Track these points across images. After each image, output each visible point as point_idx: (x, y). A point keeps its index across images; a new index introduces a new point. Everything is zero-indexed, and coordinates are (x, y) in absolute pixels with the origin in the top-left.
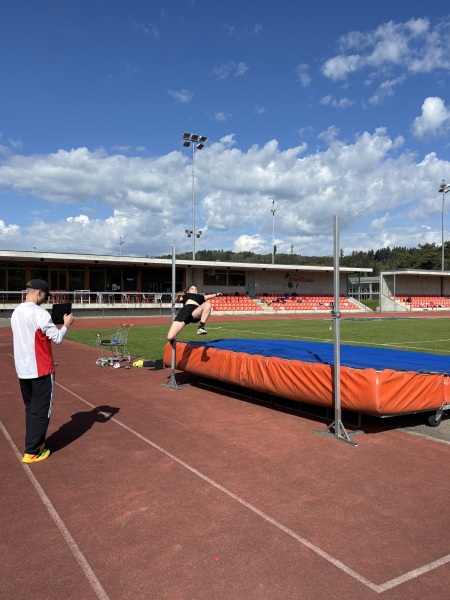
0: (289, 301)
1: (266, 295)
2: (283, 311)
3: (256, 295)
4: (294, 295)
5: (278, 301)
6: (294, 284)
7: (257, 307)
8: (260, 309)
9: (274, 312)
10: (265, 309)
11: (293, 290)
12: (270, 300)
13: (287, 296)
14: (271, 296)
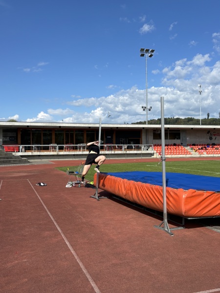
0: (210, 148)
1: (194, 145)
2: (205, 155)
3: (188, 145)
4: (214, 145)
5: (202, 149)
6: (214, 137)
7: (187, 153)
8: (190, 154)
9: (199, 156)
10: (193, 153)
11: (213, 141)
12: (196, 148)
13: (208, 145)
14: (197, 145)
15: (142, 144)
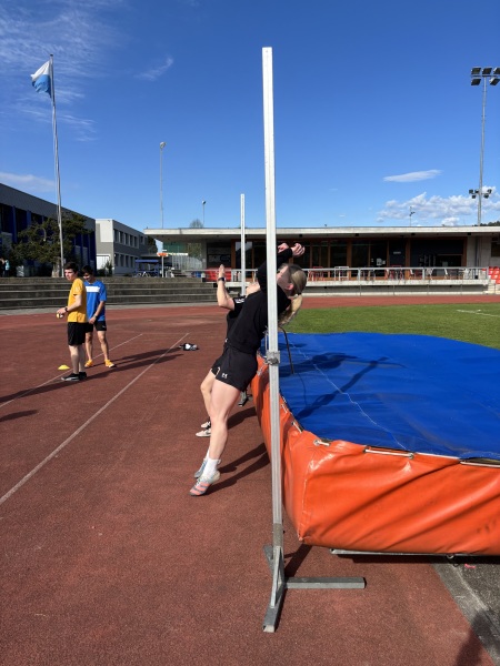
15: (465, 266)
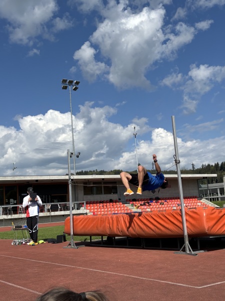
1: (134, 200)
3: (127, 201)
4: (157, 199)
5: (144, 204)
6: (157, 190)
7: (128, 210)
13: (151, 200)
14: (138, 201)
